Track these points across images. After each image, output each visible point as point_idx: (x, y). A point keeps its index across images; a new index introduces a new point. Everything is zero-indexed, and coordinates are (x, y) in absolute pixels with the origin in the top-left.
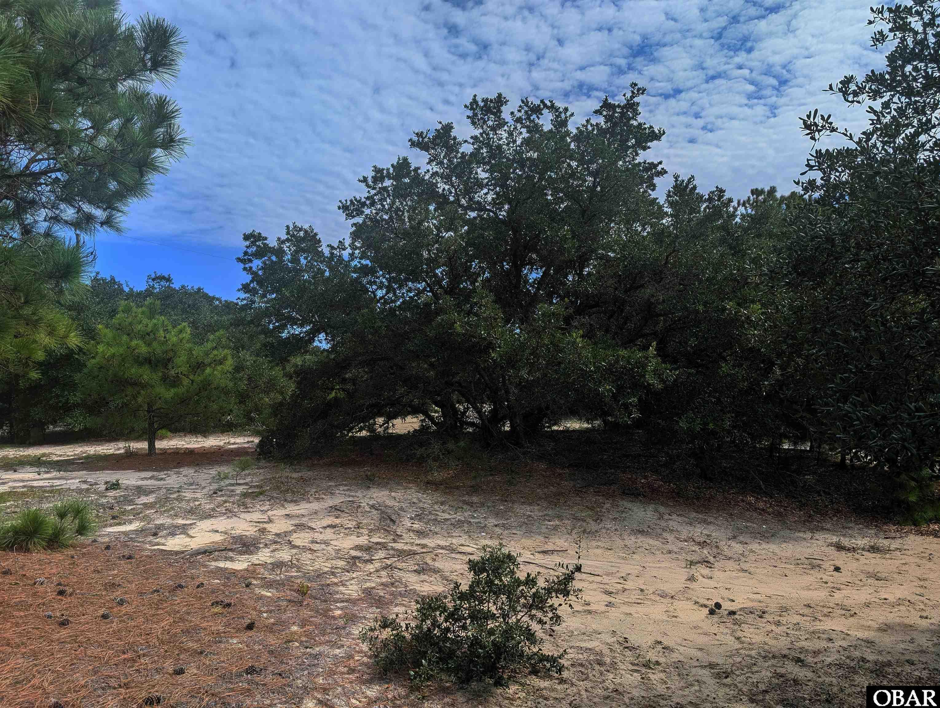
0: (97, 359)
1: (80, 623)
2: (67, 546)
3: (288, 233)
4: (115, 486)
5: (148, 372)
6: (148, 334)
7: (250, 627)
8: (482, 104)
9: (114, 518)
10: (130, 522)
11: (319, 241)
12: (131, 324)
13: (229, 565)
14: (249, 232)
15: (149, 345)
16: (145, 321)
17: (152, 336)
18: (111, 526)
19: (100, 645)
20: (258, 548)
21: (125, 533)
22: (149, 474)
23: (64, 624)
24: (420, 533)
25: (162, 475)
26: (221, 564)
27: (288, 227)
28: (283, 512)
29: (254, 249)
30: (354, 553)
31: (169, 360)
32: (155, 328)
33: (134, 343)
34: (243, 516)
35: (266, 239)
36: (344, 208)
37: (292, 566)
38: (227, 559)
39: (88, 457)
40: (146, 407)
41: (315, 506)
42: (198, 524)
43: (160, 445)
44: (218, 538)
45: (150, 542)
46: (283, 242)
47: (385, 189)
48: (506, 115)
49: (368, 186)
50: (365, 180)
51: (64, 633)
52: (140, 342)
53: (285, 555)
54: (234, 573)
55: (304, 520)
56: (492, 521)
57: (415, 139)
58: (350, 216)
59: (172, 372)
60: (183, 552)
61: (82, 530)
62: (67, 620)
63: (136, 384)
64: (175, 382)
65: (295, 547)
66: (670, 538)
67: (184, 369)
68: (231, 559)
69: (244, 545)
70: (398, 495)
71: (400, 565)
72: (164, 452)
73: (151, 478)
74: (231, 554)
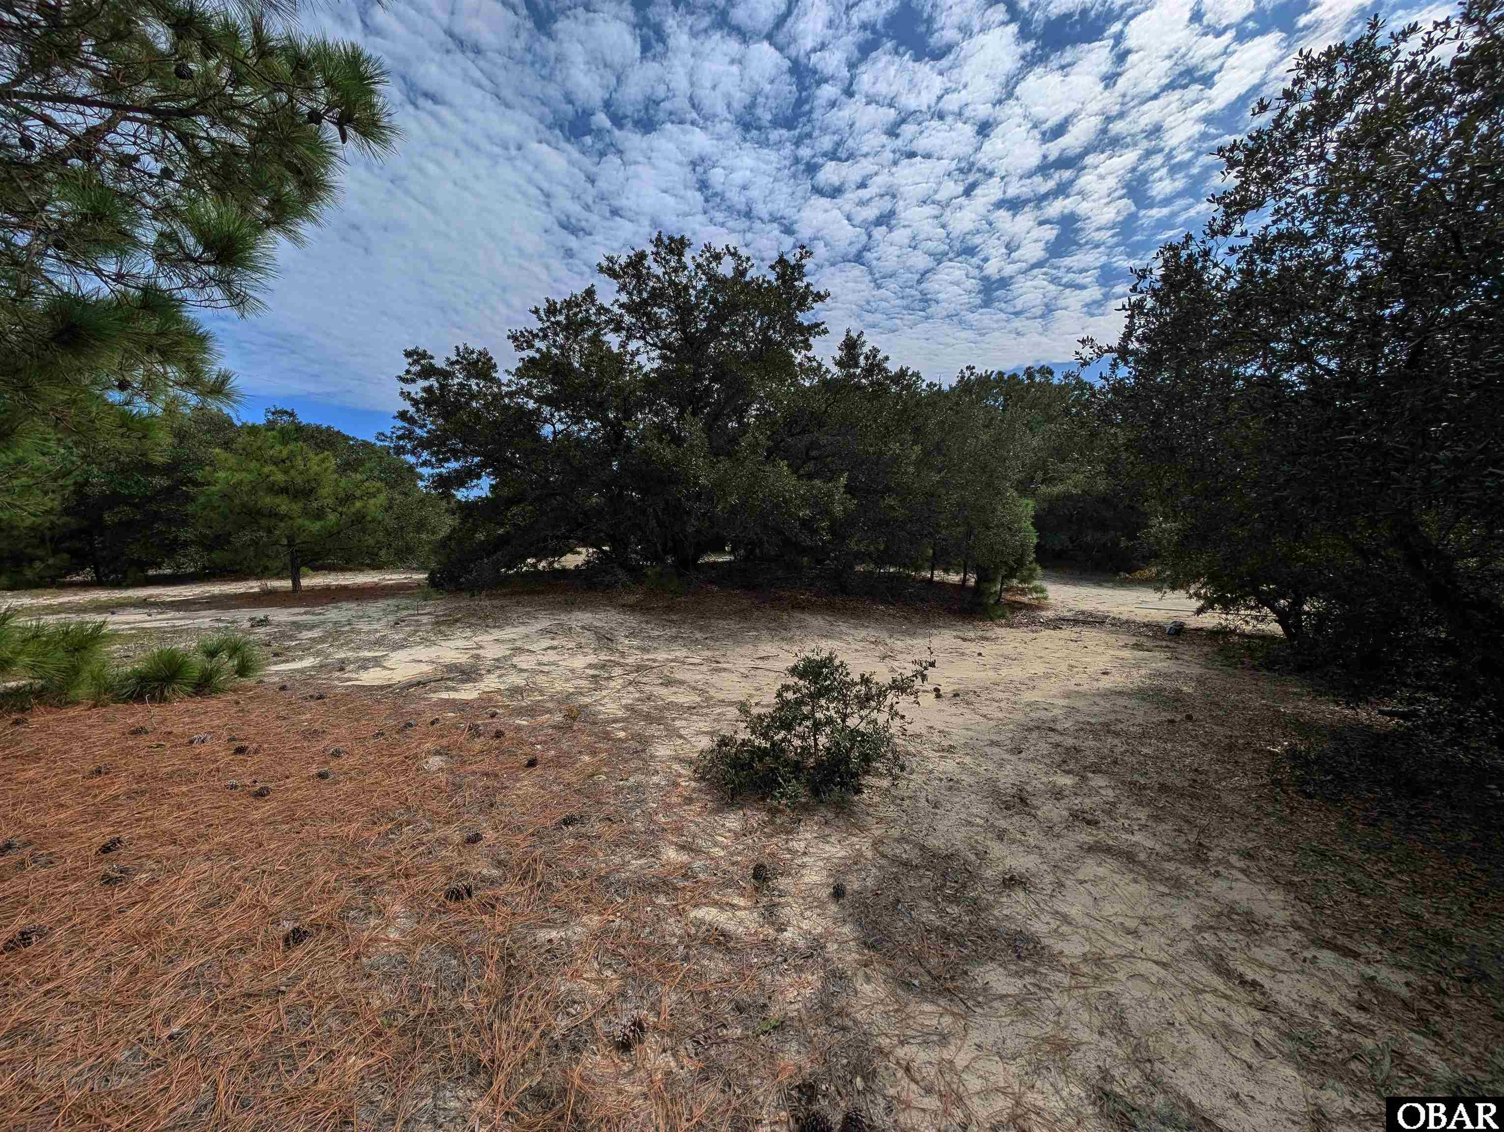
0: (218, 487)
1: (287, 790)
2: (222, 691)
3: (458, 355)
4: (265, 622)
5: (287, 501)
6: (283, 461)
7: (532, 763)
8: (667, 242)
9: (276, 655)
10: (301, 659)
11: (495, 366)
12: (260, 448)
13: (453, 695)
14: (410, 348)
15: (286, 472)
16: (278, 447)
17: (288, 463)
18: (276, 664)
19: (333, 819)
20: (481, 675)
21: (302, 671)
22: (302, 610)
23: (261, 794)
24: (644, 650)
25: (318, 610)
26: (445, 695)
27: (457, 348)
28: (490, 638)
29: (418, 368)
30: (592, 672)
31: (311, 491)
32: (291, 457)
33: (266, 470)
34: (443, 643)
35: (432, 358)
36: (514, 338)
37: (532, 690)
38: (448, 689)
39: (213, 597)
40: (285, 541)
41: (522, 630)
42: (392, 655)
43: (305, 582)
44: (425, 668)
45: (338, 679)
46: (452, 363)
47: (558, 323)
48: (687, 259)
49: (540, 319)
50: (536, 311)
51: (266, 808)
52: (273, 468)
53: (518, 680)
54: (466, 703)
55: (518, 644)
56: (698, 635)
57: (605, 264)
58: (519, 348)
59: (315, 505)
60: (389, 686)
61: (243, 670)
62: (267, 788)
63: (273, 514)
64: (319, 515)
65: (522, 670)
66: (850, 639)
67: (330, 501)
68: (454, 689)
69: (463, 672)
70: (601, 615)
71: (644, 680)
72: (312, 590)
73: (305, 613)
74: (450, 683)
